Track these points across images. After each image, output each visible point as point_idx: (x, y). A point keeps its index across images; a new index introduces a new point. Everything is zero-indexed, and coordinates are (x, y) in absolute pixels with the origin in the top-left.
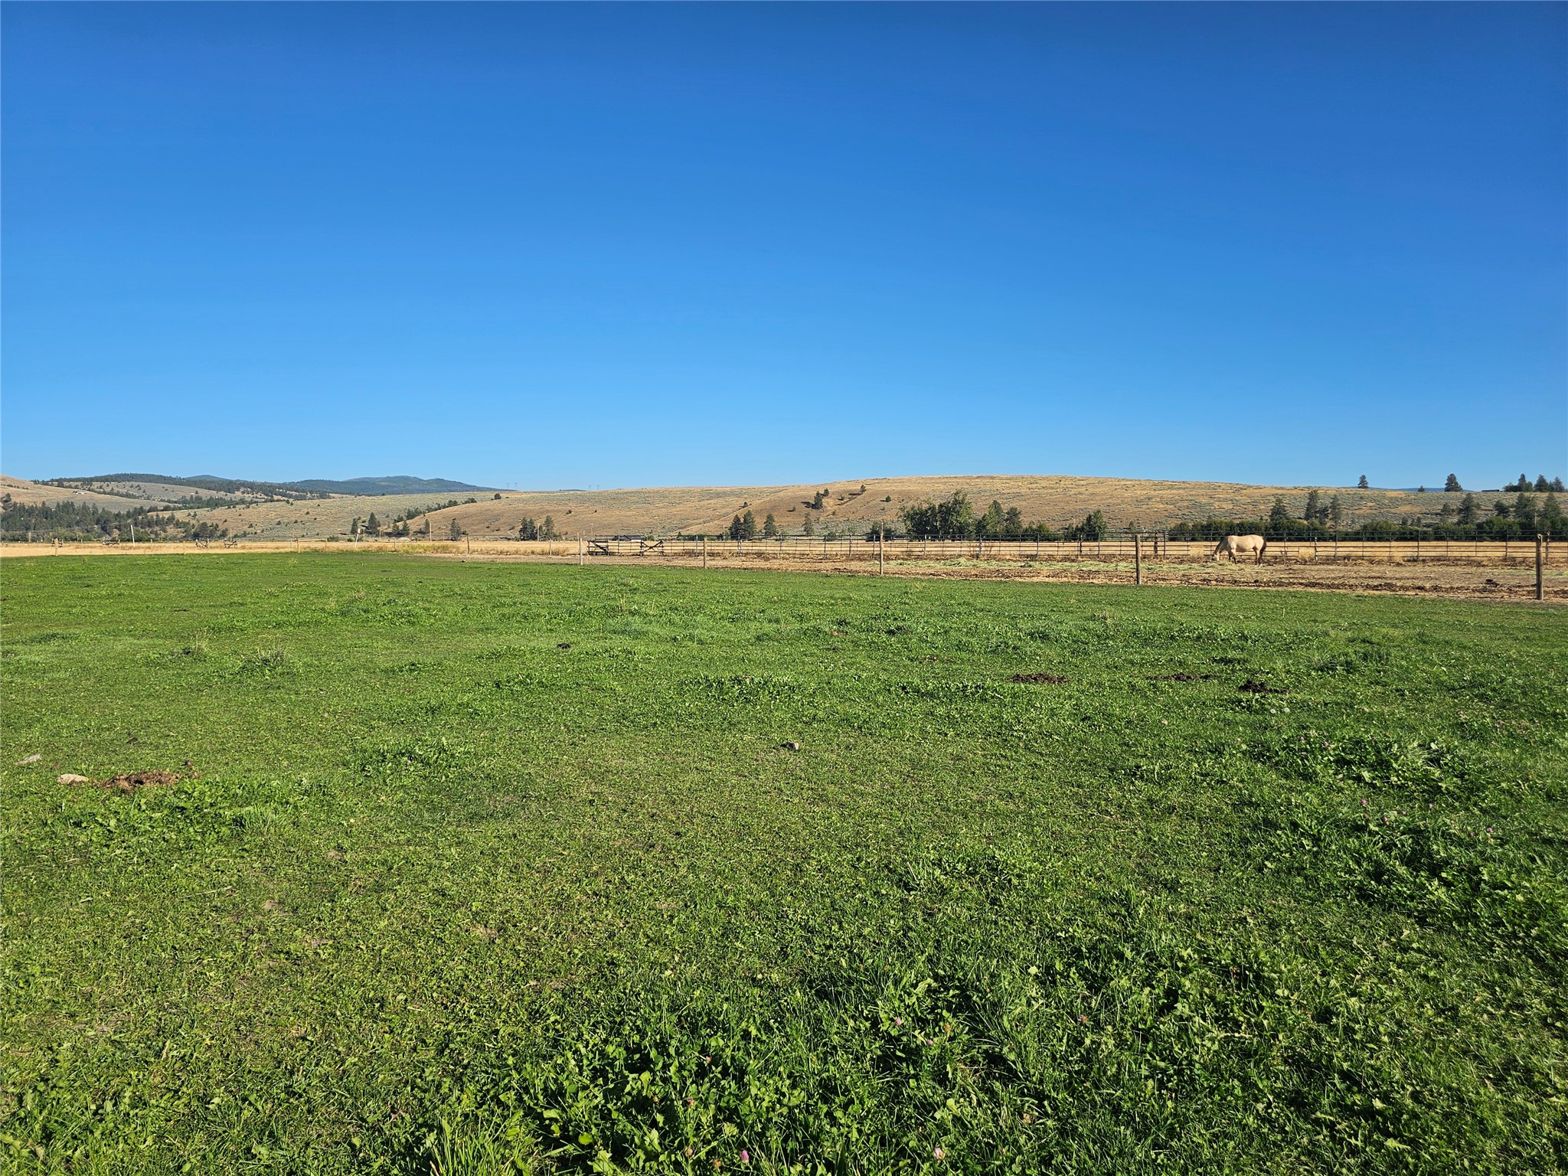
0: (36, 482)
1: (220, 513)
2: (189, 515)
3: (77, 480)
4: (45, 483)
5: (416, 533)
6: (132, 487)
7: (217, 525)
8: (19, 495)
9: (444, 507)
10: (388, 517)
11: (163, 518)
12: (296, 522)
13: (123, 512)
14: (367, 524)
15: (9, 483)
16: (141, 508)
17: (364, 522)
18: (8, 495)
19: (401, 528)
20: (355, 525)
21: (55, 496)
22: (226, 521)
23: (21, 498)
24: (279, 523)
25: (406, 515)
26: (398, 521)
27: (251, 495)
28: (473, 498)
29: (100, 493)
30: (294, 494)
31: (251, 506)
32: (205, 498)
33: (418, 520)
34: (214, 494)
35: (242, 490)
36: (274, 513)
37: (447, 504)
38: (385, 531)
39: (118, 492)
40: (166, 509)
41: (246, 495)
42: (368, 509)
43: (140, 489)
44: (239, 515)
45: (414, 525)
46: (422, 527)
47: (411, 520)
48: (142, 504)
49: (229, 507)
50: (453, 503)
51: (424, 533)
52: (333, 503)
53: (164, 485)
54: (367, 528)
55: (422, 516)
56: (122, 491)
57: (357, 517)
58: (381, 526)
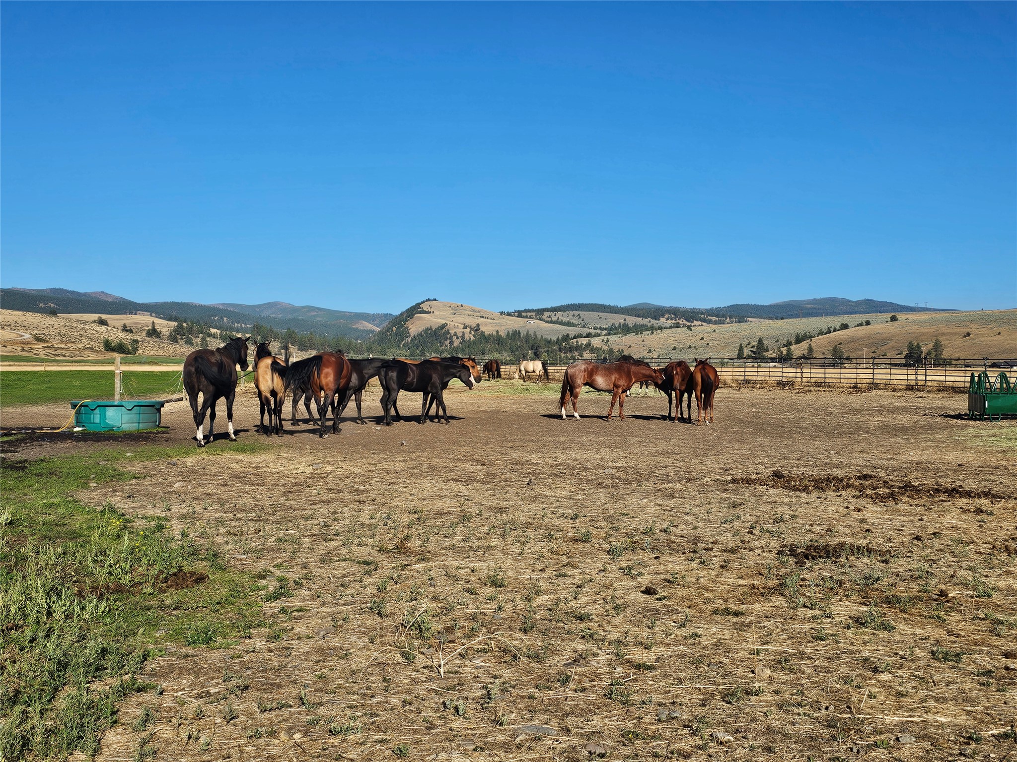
0: (502, 313)
1: (631, 338)
2: (603, 341)
3: (533, 311)
4: (509, 314)
5: (800, 358)
7: (622, 350)
8: (486, 325)
9: (835, 330)
10: (777, 341)
11: (582, 344)
12: (690, 347)
13: (554, 338)
14: (754, 349)
15: (482, 314)
16: (568, 335)
17: (753, 347)
18: (478, 325)
19: (785, 353)
20: (741, 349)
21: (508, 326)
22: (630, 347)
23: (487, 329)
24: (675, 349)
25: (793, 340)
26: (785, 346)
27: (673, 321)
28: (870, 320)
29: (547, 322)
30: (714, 318)
31: (655, 332)
32: (631, 325)
33: (805, 345)
34: (639, 321)
35: (666, 316)
36: (673, 339)
37: (838, 328)
38: (770, 356)
39: (562, 321)
40: (588, 335)
41: (669, 322)
42: (759, 334)
43: (580, 318)
44: (643, 341)
45: (798, 350)
46: (806, 352)
47: (797, 346)
48: (572, 331)
49: (637, 334)
50: (845, 327)
51: (808, 359)
52: (729, 328)
53: (600, 314)
54: (754, 353)
55: (809, 340)
56: (565, 319)
57: (746, 342)
58: (767, 351)
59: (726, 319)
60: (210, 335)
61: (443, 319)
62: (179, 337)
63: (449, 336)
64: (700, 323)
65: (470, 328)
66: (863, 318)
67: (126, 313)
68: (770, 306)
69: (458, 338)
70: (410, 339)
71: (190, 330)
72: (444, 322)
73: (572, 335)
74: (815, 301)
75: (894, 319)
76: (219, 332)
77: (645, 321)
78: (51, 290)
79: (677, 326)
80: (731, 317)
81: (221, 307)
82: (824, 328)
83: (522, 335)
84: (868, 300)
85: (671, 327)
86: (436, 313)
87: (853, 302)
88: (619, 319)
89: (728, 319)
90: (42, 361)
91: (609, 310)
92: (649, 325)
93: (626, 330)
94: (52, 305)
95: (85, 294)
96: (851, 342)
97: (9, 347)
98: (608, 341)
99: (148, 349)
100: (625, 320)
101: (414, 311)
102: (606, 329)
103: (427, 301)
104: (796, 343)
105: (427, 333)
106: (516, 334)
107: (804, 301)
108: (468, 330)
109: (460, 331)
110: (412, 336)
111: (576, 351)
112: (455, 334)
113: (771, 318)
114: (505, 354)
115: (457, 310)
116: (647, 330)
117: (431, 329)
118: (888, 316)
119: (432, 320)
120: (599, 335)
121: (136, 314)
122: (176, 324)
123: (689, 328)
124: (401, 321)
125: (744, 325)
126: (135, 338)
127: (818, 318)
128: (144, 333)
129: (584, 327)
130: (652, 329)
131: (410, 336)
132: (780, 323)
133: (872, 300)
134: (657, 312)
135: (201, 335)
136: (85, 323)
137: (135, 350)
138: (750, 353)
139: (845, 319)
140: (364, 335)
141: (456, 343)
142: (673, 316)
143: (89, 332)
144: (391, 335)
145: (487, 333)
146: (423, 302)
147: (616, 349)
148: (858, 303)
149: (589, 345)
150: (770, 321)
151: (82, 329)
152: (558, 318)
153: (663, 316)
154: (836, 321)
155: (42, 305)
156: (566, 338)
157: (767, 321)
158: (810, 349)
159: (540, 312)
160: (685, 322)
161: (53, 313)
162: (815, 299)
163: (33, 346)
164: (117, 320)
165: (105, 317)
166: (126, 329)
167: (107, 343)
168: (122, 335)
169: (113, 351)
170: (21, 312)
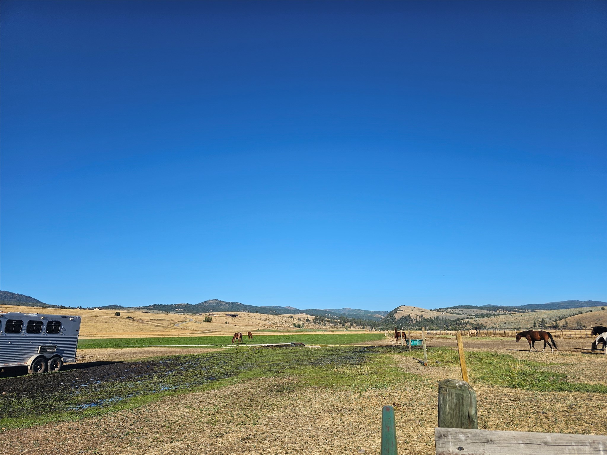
0: (431, 310)
1: (485, 319)
2: (474, 320)
3: (443, 309)
4: (433, 310)
5: (562, 326)
6: (460, 310)
7: (483, 324)
8: (425, 315)
9: (576, 314)
10: (551, 319)
11: (465, 322)
12: (512, 322)
13: (454, 320)
14: (541, 323)
15: (423, 311)
16: (459, 318)
17: (540, 322)
18: (422, 315)
19: (555, 324)
20: (535, 323)
21: (434, 315)
22: (486, 323)
23: (426, 316)
24: (505, 323)
25: (558, 319)
26: (554, 321)
27: (503, 312)
28: (592, 309)
29: (449, 313)
30: (520, 310)
31: (496, 317)
32: (485, 314)
33: (563, 321)
34: (488, 312)
35: (499, 310)
36: (504, 319)
37: (577, 313)
38: (548, 326)
40: (467, 318)
41: (501, 312)
42: (542, 316)
44: (491, 320)
45: (561, 323)
46: (564, 324)
47: (560, 321)
48: (460, 317)
49: (488, 317)
50: (581, 313)
51: (565, 327)
52: (528, 314)
53: (471, 309)
54: (541, 324)
55: (565, 319)
56: (457, 312)
57: (537, 320)
58: (547, 323)
59: (526, 310)
60: (326, 321)
61: (408, 313)
62: (316, 322)
63: (411, 319)
64: (514, 312)
65: (419, 316)
66: (588, 309)
67: (297, 314)
68: (545, 305)
69: (414, 320)
70: (396, 321)
71: (320, 319)
72: (408, 314)
73: (461, 318)
74: (565, 302)
75: (603, 309)
76: (329, 319)
77: (491, 312)
78: (274, 306)
79: (505, 314)
80: (528, 310)
81: (328, 310)
82: (571, 313)
83: (440, 318)
84: (590, 301)
85: (502, 314)
86: (405, 310)
87: (583, 302)
88: (479, 312)
89: (527, 311)
90: (275, 331)
91: (474, 308)
92: (493, 313)
93: (483, 316)
94: (274, 312)
95: (284, 308)
96: (585, 319)
98: (476, 320)
99: (307, 326)
100: (482, 312)
101: (396, 310)
102: (474, 316)
103: (401, 306)
104: (559, 320)
106: (437, 318)
107: (560, 302)
108: (418, 317)
109: (415, 317)
110: (397, 320)
111: (463, 324)
112: (414, 318)
113: (546, 310)
114: (435, 326)
115: (413, 309)
116: (492, 316)
117: (404, 317)
118: (601, 307)
119: (404, 313)
120: (472, 318)
122: (315, 317)
123: (510, 314)
124: (392, 314)
125: (534, 313)
126: (303, 322)
127: (568, 309)
128: (305, 321)
130: (494, 315)
132: (550, 312)
133: (591, 301)
134: (495, 308)
135: (323, 321)
136: (287, 317)
137: (303, 326)
138: (539, 324)
139: (580, 309)
140: (378, 319)
141: (414, 322)
142: (502, 310)
143: (288, 320)
144: (389, 319)
145: (426, 318)
146: (400, 307)
147: (480, 323)
148: (585, 302)
149: (468, 322)
150: (546, 311)
151: (286, 320)
152: (454, 312)
154: (576, 310)
155: (271, 312)
156: (458, 319)
157: (544, 311)
158: (566, 323)
159: (446, 309)
160: (508, 312)
161: (277, 314)
162: (565, 301)
163: (272, 326)
164: (296, 316)
165: (292, 315)
166: (299, 319)
167: (294, 324)
168: (298, 321)
169: (296, 327)
170: (267, 315)
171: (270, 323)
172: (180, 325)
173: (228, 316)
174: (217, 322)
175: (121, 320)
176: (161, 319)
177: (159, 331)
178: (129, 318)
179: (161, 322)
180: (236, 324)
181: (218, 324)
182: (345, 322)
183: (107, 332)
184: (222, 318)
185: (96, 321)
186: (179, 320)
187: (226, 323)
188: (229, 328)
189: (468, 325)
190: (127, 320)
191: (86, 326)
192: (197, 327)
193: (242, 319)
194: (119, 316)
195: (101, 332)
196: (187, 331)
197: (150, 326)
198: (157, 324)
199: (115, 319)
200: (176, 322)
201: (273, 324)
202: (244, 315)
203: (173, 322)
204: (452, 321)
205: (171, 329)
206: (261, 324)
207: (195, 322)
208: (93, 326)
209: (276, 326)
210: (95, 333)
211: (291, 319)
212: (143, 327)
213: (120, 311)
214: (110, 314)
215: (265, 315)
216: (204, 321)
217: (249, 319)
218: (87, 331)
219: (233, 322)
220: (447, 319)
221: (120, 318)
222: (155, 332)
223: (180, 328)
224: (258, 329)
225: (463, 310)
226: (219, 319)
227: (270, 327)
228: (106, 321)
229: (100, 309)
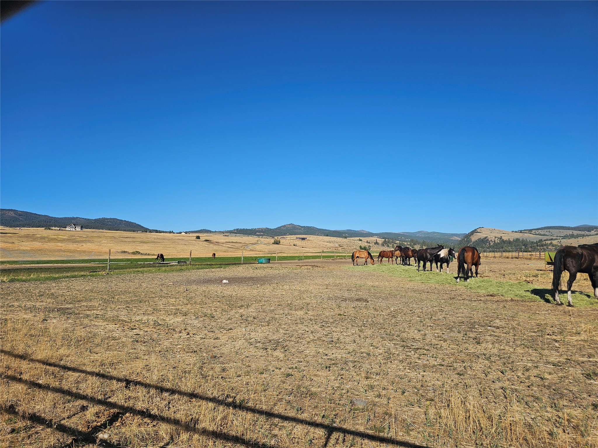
0: (513, 232)
3: (527, 230)
4: (516, 232)
6: (547, 231)
8: (505, 236)
11: (548, 243)
13: (535, 241)
15: (503, 232)
18: (501, 237)
21: (515, 237)
23: (505, 238)
29: (534, 234)
32: (575, 235)
34: (580, 232)
35: (595, 230)
36: (593, 240)
39: (541, 234)
40: (551, 239)
41: (596, 232)
43: (550, 232)
44: (578, 241)
48: (545, 238)
53: (560, 230)
56: (542, 233)
61: (486, 234)
63: (488, 241)
65: (498, 238)
69: (492, 242)
70: (472, 243)
72: (486, 236)
73: (543, 239)
77: (583, 233)
83: (520, 240)
86: (483, 232)
88: (570, 232)
91: (564, 229)
93: (572, 236)
94: (347, 235)
95: (357, 231)
97: (331, 249)
98: (561, 242)
99: (374, 248)
100: (572, 232)
101: (473, 232)
103: (479, 228)
105: (479, 240)
106: (517, 240)
108: (497, 238)
109: (493, 239)
110: (473, 242)
111: (545, 246)
112: (491, 240)
115: (492, 231)
116: (582, 236)
117: (481, 239)
119: (482, 236)
120: (558, 239)
121: (373, 237)
122: (384, 240)
124: (468, 236)
126: (371, 245)
129: (552, 236)
130: (585, 236)
131: (472, 242)
136: (355, 240)
140: (455, 242)
141: (492, 244)
144: (464, 241)
145: (505, 240)
152: (539, 233)
153: (593, 230)
155: (344, 235)
156: (540, 241)
159: (530, 231)
161: (346, 238)
163: (338, 248)
164: (364, 239)
165: (361, 238)
166: (367, 242)
167: (361, 247)
168: (366, 244)
169: (362, 249)
170: (336, 238)
171: (337, 245)
172: (251, 247)
173: (298, 239)
174: (286, 244)
175: (199, 242)
176: (234, 241)
177: (230, 252)
178: (206, 241)
179: (234, 244)
180: (303, 247)
181: (286, 246)
182: (415, 244)
183: (185, 253)
184: (292, 240)
185: (177, 244)
186: (251, 243)
187: (294, 245)
188: (295, 250)
189: (551, 246)
190: (205, 243)
191: (168, 247)
192: (266, 249)
193: (310, 242)
194: (199, 240)
195: (179, 253)
196: (255, 252)
197: (223, 248)
198: (230, 246)
199: (194, 241)
200: (248, 245)
201: (340, 246)
202: (314, 238)
203: (245, 244)
204: (532, 242)
205: (241, 250)
206: (328, 246)
207: (265, 244)
208: (174, 247)
209: (343, 248)
210: (174, 254)
211: (359, 242)
212: (217, 249)
213: (200, 235)
214: (192, 237)
215: (335, 238)
216: (273, 243)
217: (316, 242)
218: (168, 251)
219: (301, 244)
220: (528, 241)
221: (199, 241)
222: (227, 253)
223: (249, 249)
224: (323, 251)
225: (551, 232)
226: (290, 242)
227: (335, 250)
228: (186, 243)
229: (186, 233)
